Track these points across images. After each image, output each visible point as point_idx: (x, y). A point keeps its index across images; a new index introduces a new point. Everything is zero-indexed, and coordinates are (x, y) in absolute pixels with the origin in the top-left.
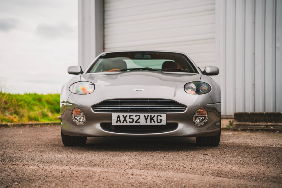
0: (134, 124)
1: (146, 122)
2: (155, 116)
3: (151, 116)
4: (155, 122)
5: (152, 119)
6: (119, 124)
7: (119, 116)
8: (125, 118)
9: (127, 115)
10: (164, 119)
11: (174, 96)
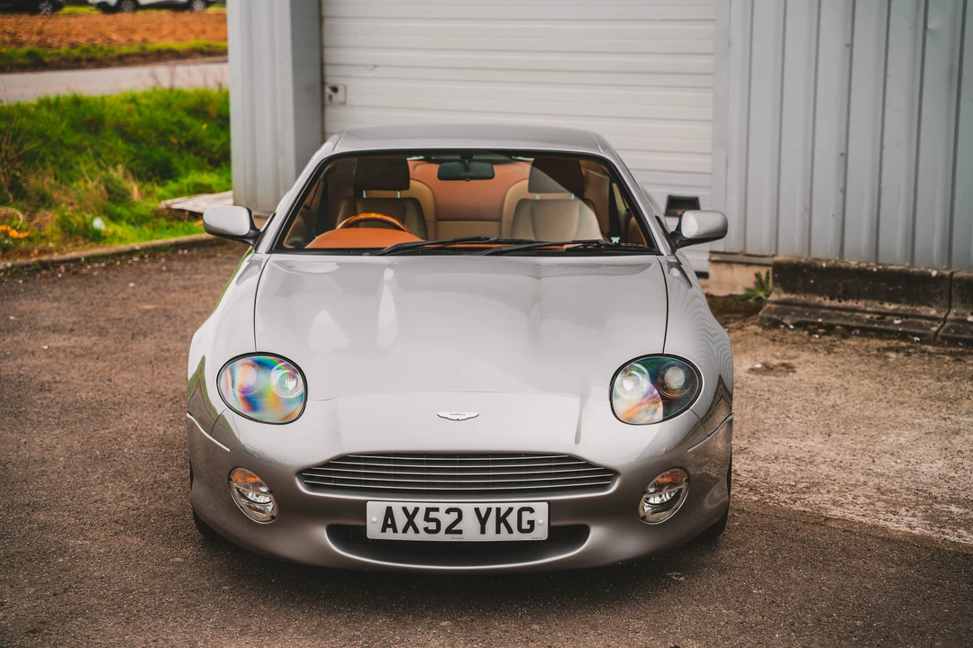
0: (442, 537)
1: (483, 531)
2: (510, 510)
3: (498, 510)
4: (510, 531)
5: (501, 519)
6: (389, 535)
7: (389, 511)
8: (411, 518)
9: (417, 510)
10: (541, 521)
11: (577, 440)
